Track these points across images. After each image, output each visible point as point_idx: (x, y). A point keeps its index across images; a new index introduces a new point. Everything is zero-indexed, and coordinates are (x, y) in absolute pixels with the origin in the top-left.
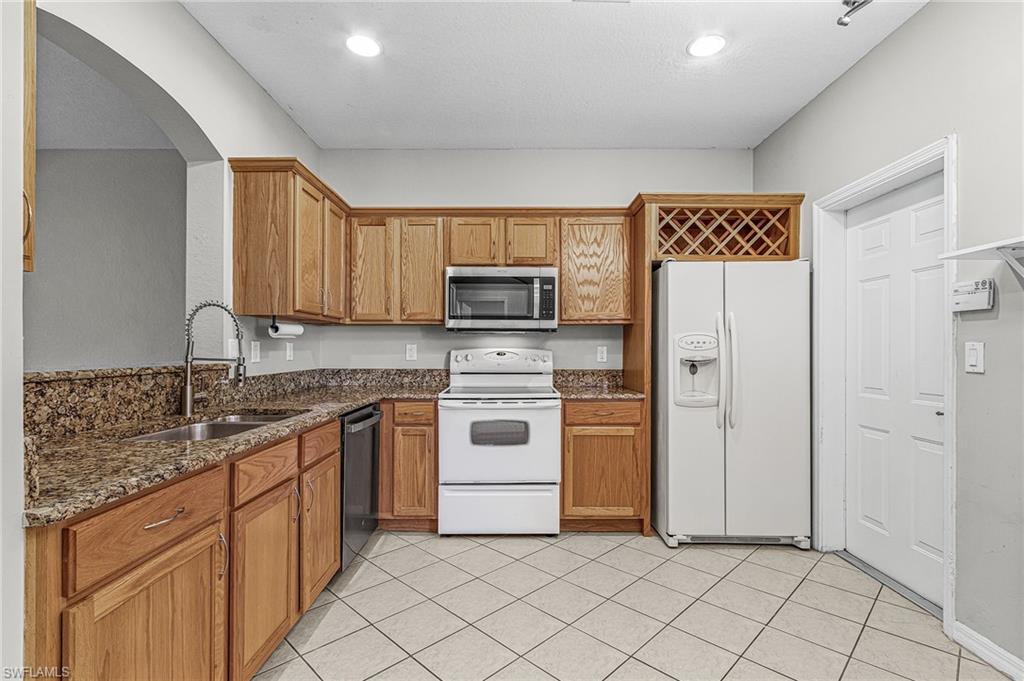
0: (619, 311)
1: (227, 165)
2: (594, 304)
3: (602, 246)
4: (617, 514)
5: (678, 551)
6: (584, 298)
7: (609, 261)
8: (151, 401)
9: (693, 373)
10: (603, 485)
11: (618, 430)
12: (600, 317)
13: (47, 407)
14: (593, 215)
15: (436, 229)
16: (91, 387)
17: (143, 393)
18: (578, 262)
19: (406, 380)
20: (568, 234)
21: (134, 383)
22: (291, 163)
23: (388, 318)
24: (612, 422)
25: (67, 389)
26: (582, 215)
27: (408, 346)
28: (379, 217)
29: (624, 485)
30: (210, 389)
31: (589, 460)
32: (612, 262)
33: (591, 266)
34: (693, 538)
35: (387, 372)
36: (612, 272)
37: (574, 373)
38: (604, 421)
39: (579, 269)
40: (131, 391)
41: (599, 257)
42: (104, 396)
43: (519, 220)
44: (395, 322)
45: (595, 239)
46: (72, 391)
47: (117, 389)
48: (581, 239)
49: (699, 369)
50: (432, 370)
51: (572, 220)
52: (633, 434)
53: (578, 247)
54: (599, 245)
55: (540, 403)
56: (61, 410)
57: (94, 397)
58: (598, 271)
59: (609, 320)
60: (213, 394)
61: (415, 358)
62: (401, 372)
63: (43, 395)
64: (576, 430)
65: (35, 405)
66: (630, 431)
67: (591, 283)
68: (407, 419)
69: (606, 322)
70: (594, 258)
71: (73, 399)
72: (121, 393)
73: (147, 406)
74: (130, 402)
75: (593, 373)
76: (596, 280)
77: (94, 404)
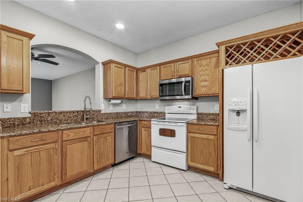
0: (217, 90)
1: (101, 64)
2: (206, 88)
3: (209, 67)
4: (207, 169)
5: (228, 190)
6: (202, 87)
7: (212, 71)
8: (77, 117)
9: (238, 116)
10: (202, 156)
11: (207, 136)
12: (209, 93)
13: (50, 118)
14: (206, 55)
15: (157, 70)
16: (61, 114)
17: (74, 116)
18: (200, 73)
19: (155, 115)
20: (197, 64)
21: (72, 113)
22: (110, 61)
23: (146, 97)
24: (205, 133)
25: (55, 114)
26: (202, 56)
27: (156, 105)
28: (144, 69)
29: (210, 158)
30: (95, 115)
31: (197, 146)
32: (214, 72)
33: (205, 74)
34: (237, 187)
35: (151, 112)
36: (214, 76)
37: (205, 114)
38: (202, 132)
39: (201, 76)
40: (71, 115)
41: (208, 71)
42: (64, 116)
43: (180, 63)
44: (148, 98)
45: (207, 64)
46: (56, 115)
47: (68, 114)
48: (201, 65)
49: (241, 114)
50: (162, 112)
51: (198, 59)
52: (213, 139)
53: (200, 68)
54: (208, 66)
55: (179, 124)
56: (54, 118)
57: (61, 116)
58: (208, 76)
59: (213, 94)
60: (96, 116)
61: (158, 109)
62: (154, 113)
63: (49, 115)
64: (192, 135)
65: (48, 117)
66: (212, 137)
67: (205, 81)
68: (145, 126)
69: (212, 95)
70: (207, 71)
71: (56, 116)
72: (68, 115)
73: (75, 118)
74: (71, 117)
75: (213, 114)
76: (207, 79)
77: (61, 117)
